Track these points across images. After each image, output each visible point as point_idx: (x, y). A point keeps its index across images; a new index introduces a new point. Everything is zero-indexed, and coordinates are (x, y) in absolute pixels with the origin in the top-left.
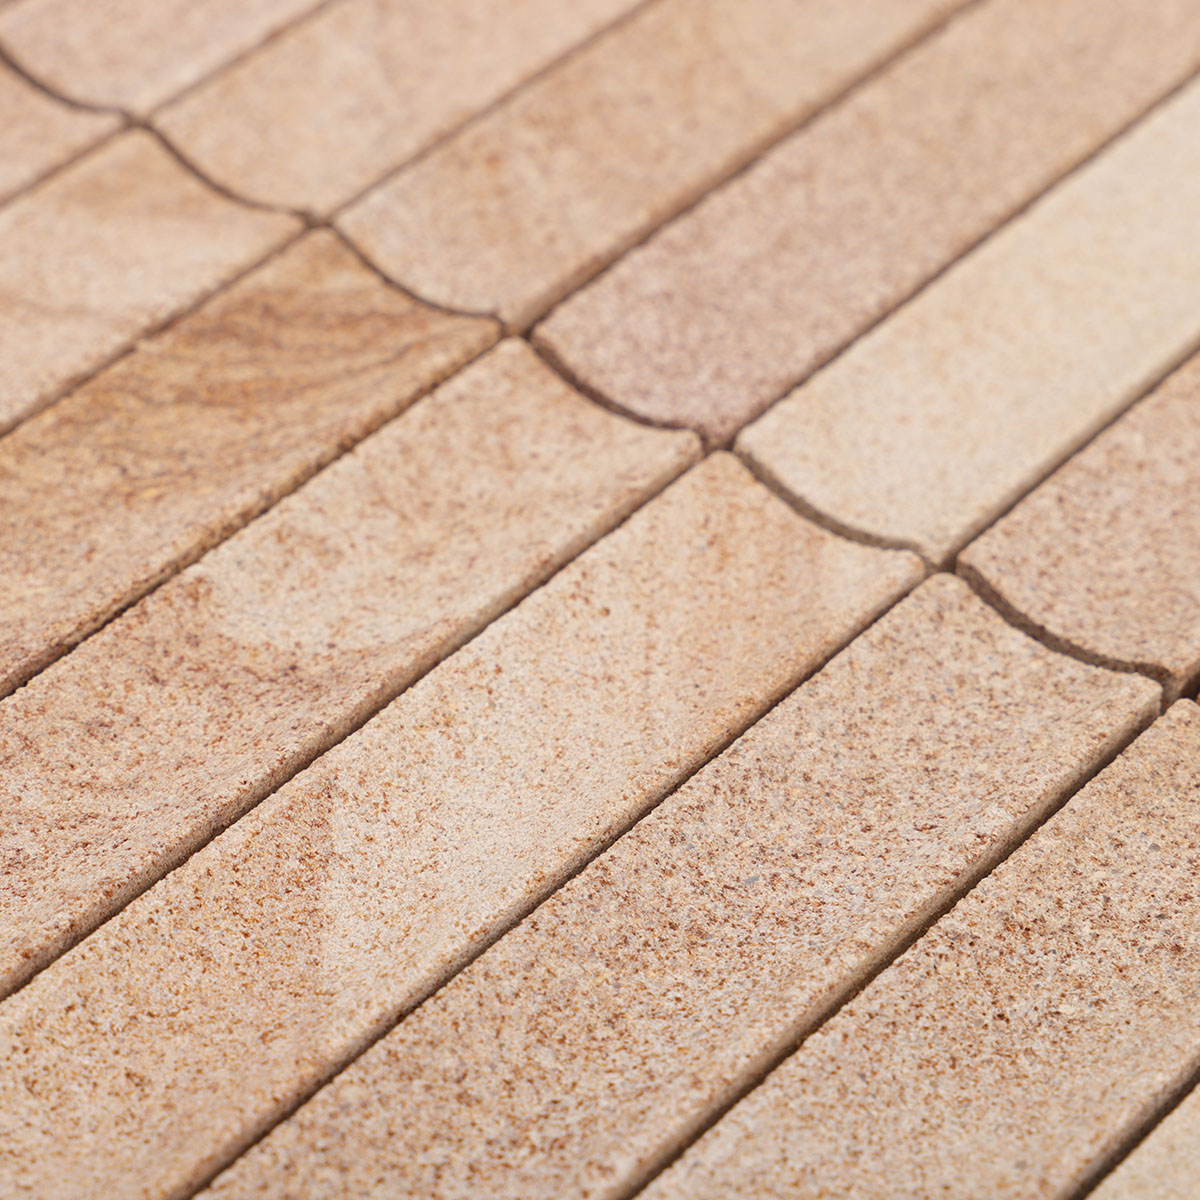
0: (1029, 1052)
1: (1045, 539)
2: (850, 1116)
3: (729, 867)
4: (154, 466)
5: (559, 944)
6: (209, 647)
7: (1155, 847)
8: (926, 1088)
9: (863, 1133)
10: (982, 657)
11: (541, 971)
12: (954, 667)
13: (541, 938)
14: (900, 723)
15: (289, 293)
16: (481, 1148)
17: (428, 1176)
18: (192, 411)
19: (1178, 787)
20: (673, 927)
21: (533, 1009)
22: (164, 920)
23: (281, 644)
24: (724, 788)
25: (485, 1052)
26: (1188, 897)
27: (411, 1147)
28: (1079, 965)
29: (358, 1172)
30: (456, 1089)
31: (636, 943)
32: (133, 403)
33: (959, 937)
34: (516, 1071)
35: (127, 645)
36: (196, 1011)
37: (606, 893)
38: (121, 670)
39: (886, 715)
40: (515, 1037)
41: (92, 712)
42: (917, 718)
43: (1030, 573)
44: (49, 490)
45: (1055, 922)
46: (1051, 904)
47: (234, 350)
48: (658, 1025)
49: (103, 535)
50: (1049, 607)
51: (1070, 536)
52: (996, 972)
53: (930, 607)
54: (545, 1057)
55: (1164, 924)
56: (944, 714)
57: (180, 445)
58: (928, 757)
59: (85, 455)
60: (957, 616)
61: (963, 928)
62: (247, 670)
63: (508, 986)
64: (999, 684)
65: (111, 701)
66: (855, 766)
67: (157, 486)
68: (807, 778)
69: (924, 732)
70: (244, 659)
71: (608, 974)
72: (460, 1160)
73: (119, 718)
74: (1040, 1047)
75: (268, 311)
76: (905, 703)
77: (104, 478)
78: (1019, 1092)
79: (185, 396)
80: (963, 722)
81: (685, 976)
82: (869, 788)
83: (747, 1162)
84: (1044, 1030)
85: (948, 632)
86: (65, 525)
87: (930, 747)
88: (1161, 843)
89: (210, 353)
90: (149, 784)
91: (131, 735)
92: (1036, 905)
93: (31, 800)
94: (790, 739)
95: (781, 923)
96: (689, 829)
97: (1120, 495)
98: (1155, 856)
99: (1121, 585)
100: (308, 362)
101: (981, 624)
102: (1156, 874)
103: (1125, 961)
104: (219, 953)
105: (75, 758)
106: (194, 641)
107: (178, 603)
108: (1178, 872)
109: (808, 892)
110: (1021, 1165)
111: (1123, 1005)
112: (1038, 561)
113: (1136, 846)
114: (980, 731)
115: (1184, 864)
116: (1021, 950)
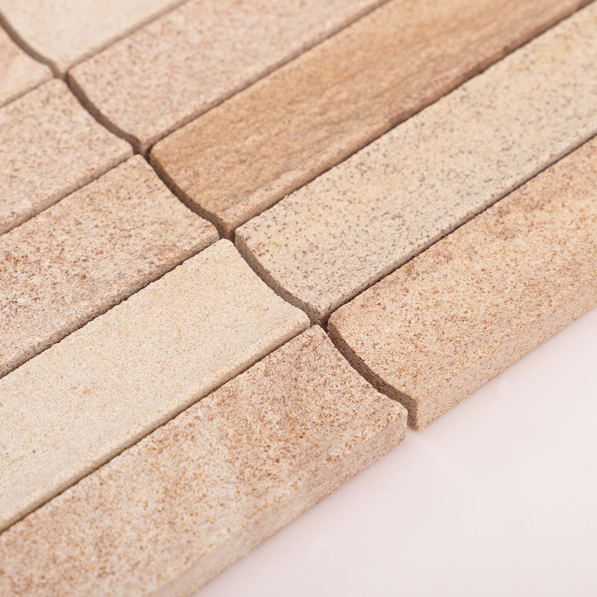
1: (116, 66)
7: (97, 226)
10: (62, 123)
12: (46, 126)
14: (9, 152)
19: (118, 198)
26: (102, 252)
28: (36, 280)
42: (19, 150)
43: (102, 83)
45: (32, 258)
46: (33, 249)
50: (106, 101)
51: (130, 66)
53: (43, 96)
55: (84, 264)
56: (32, 150)
58: (16, 170)
60: (57, 101)
64: (65, 137)
69: (20, 157)
76: (15, 142)
80: (40, 154)
84: (6, 309)
85: (49, 109)
87: (18, 165)
88: (100, 225)
92: (25, 249)
97: (163, 46)
98: (95, 231)
99: (144, 93)
101: (68, 106)
102: (91, 239)
103: (58, 280)
108: (103, 240)
111: (46, 301)
112: (109, 77)
113: (87, 225)
114: (45, 160)
115: (107, 236)
116: (11, 270)
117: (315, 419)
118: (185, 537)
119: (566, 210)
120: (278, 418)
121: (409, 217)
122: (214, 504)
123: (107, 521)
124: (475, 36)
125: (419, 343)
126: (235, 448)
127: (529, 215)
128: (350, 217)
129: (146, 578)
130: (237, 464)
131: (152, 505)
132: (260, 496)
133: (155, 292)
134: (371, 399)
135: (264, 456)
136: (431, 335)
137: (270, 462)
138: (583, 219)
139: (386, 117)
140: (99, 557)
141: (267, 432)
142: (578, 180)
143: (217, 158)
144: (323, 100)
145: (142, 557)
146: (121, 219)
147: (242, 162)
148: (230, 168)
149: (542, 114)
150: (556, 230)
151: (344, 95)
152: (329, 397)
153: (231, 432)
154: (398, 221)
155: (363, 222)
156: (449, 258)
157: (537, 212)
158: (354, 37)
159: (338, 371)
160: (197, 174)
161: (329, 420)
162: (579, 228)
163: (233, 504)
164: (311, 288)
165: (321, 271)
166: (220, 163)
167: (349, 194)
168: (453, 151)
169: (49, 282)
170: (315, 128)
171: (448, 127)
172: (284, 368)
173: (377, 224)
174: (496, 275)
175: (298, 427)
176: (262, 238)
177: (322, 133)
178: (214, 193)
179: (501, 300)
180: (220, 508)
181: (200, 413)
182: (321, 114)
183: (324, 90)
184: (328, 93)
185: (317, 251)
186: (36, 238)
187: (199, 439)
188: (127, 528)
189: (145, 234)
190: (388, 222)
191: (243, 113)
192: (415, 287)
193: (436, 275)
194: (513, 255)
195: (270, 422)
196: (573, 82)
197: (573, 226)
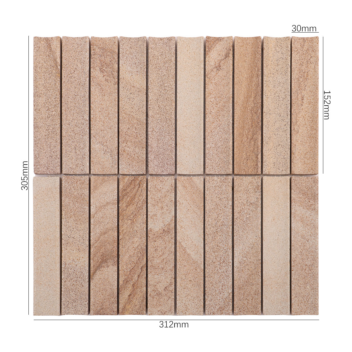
0: (248, 223)
1: (210, 164)
2: (241, 241)
3: (214, 223)
4: (132, 217)
5: (209, 243)
6: (156, 234)
8: (244, 233)
9: (243, 242)
10: (215, 182)
11: (210, 247)
12: (213, 186)
13: (208, 245)
14: (214, 196)
15: (124, 186)
16: (219, 266)
17: (217, 272)
18: (129, 207)
19: (240, 186)
20: (215, 233)
21: (212, 250)
22: (180, 266)
23: (161, 228)
24: (208, 217)
25: (212, 258)
27: (214, 270)
28: (246, 211)
29: (213, 276)
30: (213, 263)
31: (213, 237)
32: (124, 212)
33: (237, 218)
34: (215, 257)
35: (151, 241)
36: (188, 271)
37: (209, 235)
38: (152, 243)
39: (213, 196)
40: (213, 254)
41: (154, 250)
42: (215, 194)
43: (211, 169)
44: (127, 228)
45: (241, 209)
47: (126, 197)
48: (221, 244)
49: (135, 228)
50: (215, 172)
51: (211, 162)
52: (241, 218)
53: (208, 182)
54: (216, 254)
55: (248, 202)
56: (217, 192)
57: (132, 212)
58: (219, 198)
59: (126, 221)
60: (210, 180)
61: (236, 217)
62: (160, 233)
63: (209, 251)
64: (218, 184)
65: (154, 247)
66: (214, 204)
67: (134, 219)
68: (212, 209)
70: (159, 232)
71: (214, 242)
72: (218, 268)
73: (156, 248)
74: (248, 222)
75: (124, 190)
76: (213, 193)
77: (129, 222)
78: (250, 228)
79: (127, 206)
80: (218, 191)
81: (219, 237)
82: (217, 205)
83: (238, 253)
84: (248, 220)
85: (210, 183)
86: (131, 230)
87: (218, 196)
88: (243, 193)
89: (124, 200)
90: (165, 252)
91: (158, 248)
92: (239, 209)
93: (158, 261)
94: (209, 207)
95: (222, 226)
96: (209, 223)
97: (211, 153)
98: (243, 195)
99: (219, 164)
100: (132, 192)
101: (212, 179)
102: (244, 197)
103: (248, 208)
104: (186, 264)
105: (157, 255)
106: (154, 235)
107: (150, 233)
109: (221, 221)
110: (256, 236)
111: (251, 213)
112: (211, 167)
113: (241, 195)
114: (221, 191)
115: (246, 194)
116: (241, 214)
117: (306, 190)
118: (312, 225)
119: (300, 118)
120: (302, 195)
121: (281, 143)
122: (309, 216)
123: (300, 234)
124: (252, 99)
125: (306, 163)
126: (302, 206)
127: (297, 125)
128: (273, 153)
129: (315, 236)
130: (305, 208)
131: (302, 225)
132: (315, 210)
133: (265, 196)
134: (310, 179)
135: (307, 203)
136: (306, 160)
137: (309, 203)
138: (304, 117)
139: (260, 130)
140: (304, 239)
141: (303, 199)
142: (297, 111)
143: (244, 163)
144: (245, 136)
145: (310, 233)
146: (244, 189)
147: (247, 160)
148: (247, 163)
149: (278, 103)
150: (302, 123)
151: (247, 132)
152: (304, 185)
153: (299, 204)
154: (280, 146)
155: (276, 151)
156: (295, 145)
157: (297, 123)
158: (237, 120)
159: (301, 180)
160: (244, 169)
161: (308, 188)
162: (305, 119)
163: (312, 214)
164: (283, 171)
165: (280, 166)
166: (245, 164)
167: (269, 149)
168: (273, 124)
169: (248, 210)
170: (250, 142)
171: (269, 121)
172: (295, 188)
173: (278, 149)
174: (303, 140)
175: (306, 194)
176: (267, 170)
177: (253, 143)
178: (250, 170)
179: (309, 144)
180: (311, 216)
181: (294, 207)
182: (248, 139)
183: (243, 134)
184: (244, 134)
185: (275, 163)
186: (238, 206)
187: (297, 210)
188: (303, 231)
189: (250, 187)
190: (279, 147)
191: (238, 152)
192: (296, 155)
193: (296, 150)
194: (301, 134)
195: (302, 197)
196: (275, 92)
197: (304, 120)
